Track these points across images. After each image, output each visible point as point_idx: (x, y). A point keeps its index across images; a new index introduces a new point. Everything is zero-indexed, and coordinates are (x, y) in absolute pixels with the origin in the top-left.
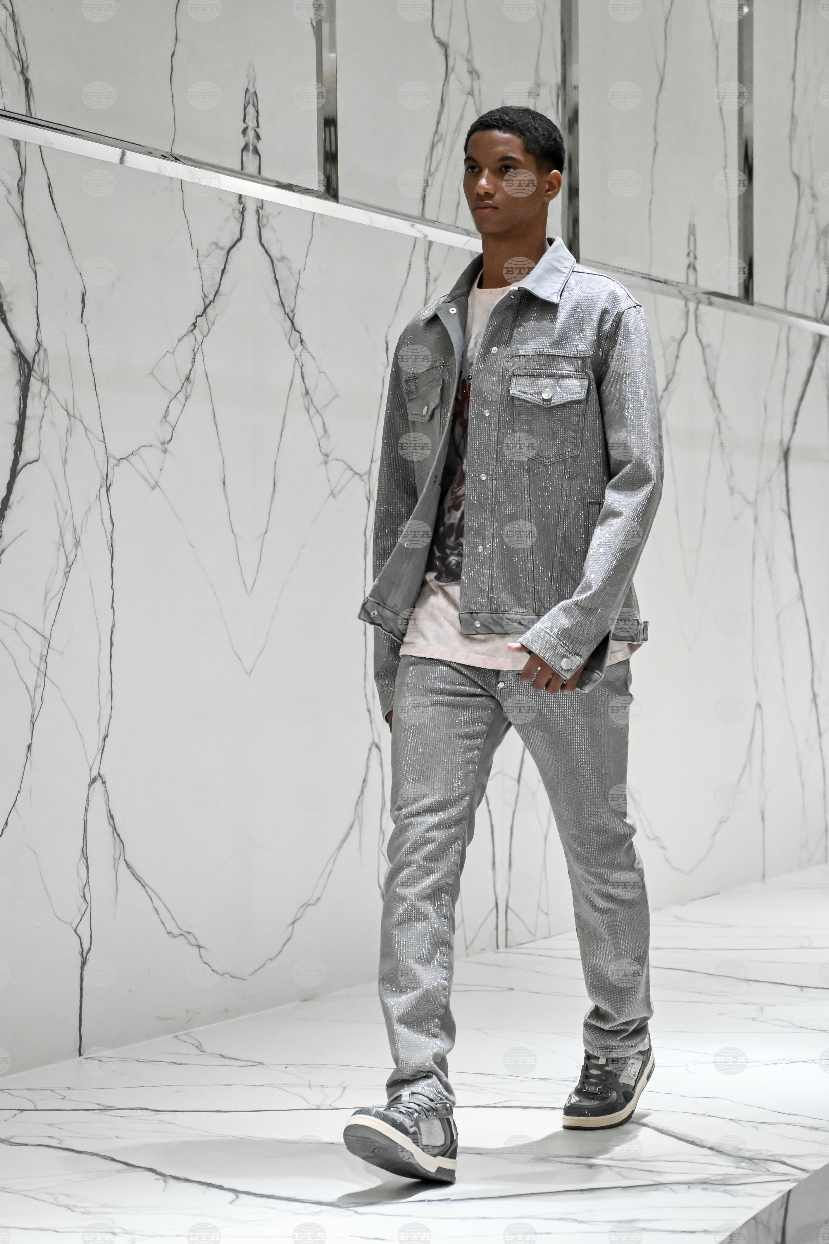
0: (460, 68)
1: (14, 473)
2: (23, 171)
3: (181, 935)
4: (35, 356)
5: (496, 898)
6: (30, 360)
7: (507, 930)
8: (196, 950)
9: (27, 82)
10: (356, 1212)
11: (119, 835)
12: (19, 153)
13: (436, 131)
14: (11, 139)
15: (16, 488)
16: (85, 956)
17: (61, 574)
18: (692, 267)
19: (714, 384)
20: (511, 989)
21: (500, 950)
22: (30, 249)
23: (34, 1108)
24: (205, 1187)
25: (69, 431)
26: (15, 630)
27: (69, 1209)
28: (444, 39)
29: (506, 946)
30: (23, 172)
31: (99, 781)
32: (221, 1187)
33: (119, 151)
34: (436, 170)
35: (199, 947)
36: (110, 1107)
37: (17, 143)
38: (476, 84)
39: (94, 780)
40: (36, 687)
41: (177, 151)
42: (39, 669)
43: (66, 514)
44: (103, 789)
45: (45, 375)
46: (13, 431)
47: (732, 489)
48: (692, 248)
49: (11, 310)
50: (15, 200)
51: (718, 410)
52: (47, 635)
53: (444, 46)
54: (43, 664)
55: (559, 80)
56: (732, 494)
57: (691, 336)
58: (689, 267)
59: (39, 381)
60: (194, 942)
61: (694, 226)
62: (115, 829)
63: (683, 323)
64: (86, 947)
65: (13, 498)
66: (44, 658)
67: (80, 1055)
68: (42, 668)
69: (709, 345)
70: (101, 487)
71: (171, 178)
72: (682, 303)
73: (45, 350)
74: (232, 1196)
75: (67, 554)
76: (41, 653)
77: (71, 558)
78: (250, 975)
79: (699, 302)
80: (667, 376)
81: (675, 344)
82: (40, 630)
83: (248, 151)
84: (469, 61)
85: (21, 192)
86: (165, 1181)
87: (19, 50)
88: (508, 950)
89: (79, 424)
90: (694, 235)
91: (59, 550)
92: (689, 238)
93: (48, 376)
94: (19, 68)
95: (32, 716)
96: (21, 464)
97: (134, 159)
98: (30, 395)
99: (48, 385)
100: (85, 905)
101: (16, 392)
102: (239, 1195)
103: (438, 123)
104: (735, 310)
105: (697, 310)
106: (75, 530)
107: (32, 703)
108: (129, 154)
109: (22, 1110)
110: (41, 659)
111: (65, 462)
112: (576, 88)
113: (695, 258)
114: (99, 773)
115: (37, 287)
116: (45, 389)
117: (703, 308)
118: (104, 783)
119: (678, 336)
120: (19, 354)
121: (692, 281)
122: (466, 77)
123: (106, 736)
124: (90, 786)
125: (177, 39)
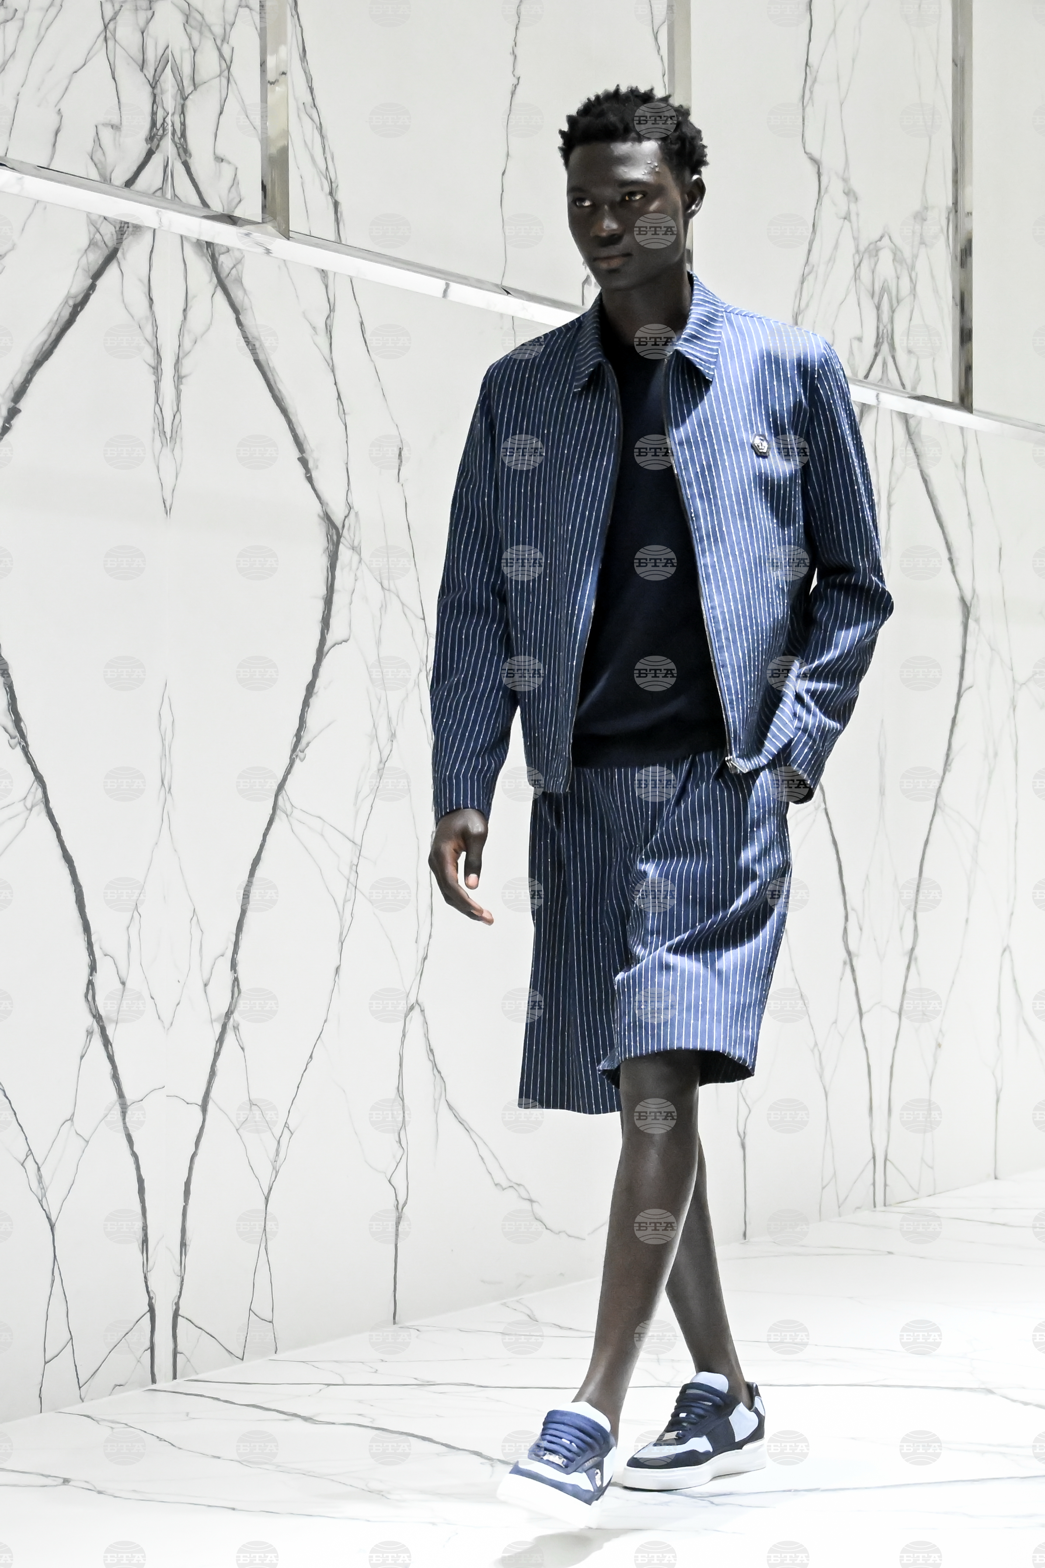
0: (835, 188)
2: (332, 308)
3: (510, 1187)
4: (345, 520)
5: (873, 1149)
6: (339, 524)
7: (885, 1185)
8: (528, 1203)
9: (336, 204)
10: (712, 1503)
11: (439, 1072)
12: (327, 287)
14: (317, 269)
15: (322, 671)
16: (400, 1210)
20: (890, 1253)
23: (342, 1383)
25: (384, 607)
26: (322, 835)
27: (383, 1495)
28: (816, 155)
29: (885, 1205)
30: (332, 310)
31: (417, 1009)
33: (441, 284)
34: (807, 305)
35: (531, 1201)
36: (428, 1382)
37: (324, 273)
40: (345, 901)
41: (507, 283)
42: (348, 880)
43: (380, 702)
44: (422, 1018)
45: (356, 544)
46: (320, 606)
49: (317, 467)
52: (358, 841)
54: (353, 874)
55: (950, 203)
59: (350, 548)
60: (525, 1195)
62: (435, 1065)
66: (355, 867)
67: (394, 1323)
68: (352, 879)
70: (421, 671)
73: (357, 514)
76: (351, 862)
77: (385, 753)
78: (589, 1234)
83: (590, 284)
84: (845, 180)
86: (492, 1466)
87: (327, 168)
91: (372, 743)
93: (360, 543)
95: (341, 934)
96: (329, 643)
99: (360, 555)
101: (323, 562)
103: (809, 251)
106: (390, 720)
107: (341, 920)
109: (329, 1385)
110: (351, 868)
112: (970, 214)
114: (417, 1001)
115: (347, 442)
116: (356, 558)
118: (422, 1011)
120: (327, 518)
122: (842, 200)
123: (425, 959)
125: (508, 155)
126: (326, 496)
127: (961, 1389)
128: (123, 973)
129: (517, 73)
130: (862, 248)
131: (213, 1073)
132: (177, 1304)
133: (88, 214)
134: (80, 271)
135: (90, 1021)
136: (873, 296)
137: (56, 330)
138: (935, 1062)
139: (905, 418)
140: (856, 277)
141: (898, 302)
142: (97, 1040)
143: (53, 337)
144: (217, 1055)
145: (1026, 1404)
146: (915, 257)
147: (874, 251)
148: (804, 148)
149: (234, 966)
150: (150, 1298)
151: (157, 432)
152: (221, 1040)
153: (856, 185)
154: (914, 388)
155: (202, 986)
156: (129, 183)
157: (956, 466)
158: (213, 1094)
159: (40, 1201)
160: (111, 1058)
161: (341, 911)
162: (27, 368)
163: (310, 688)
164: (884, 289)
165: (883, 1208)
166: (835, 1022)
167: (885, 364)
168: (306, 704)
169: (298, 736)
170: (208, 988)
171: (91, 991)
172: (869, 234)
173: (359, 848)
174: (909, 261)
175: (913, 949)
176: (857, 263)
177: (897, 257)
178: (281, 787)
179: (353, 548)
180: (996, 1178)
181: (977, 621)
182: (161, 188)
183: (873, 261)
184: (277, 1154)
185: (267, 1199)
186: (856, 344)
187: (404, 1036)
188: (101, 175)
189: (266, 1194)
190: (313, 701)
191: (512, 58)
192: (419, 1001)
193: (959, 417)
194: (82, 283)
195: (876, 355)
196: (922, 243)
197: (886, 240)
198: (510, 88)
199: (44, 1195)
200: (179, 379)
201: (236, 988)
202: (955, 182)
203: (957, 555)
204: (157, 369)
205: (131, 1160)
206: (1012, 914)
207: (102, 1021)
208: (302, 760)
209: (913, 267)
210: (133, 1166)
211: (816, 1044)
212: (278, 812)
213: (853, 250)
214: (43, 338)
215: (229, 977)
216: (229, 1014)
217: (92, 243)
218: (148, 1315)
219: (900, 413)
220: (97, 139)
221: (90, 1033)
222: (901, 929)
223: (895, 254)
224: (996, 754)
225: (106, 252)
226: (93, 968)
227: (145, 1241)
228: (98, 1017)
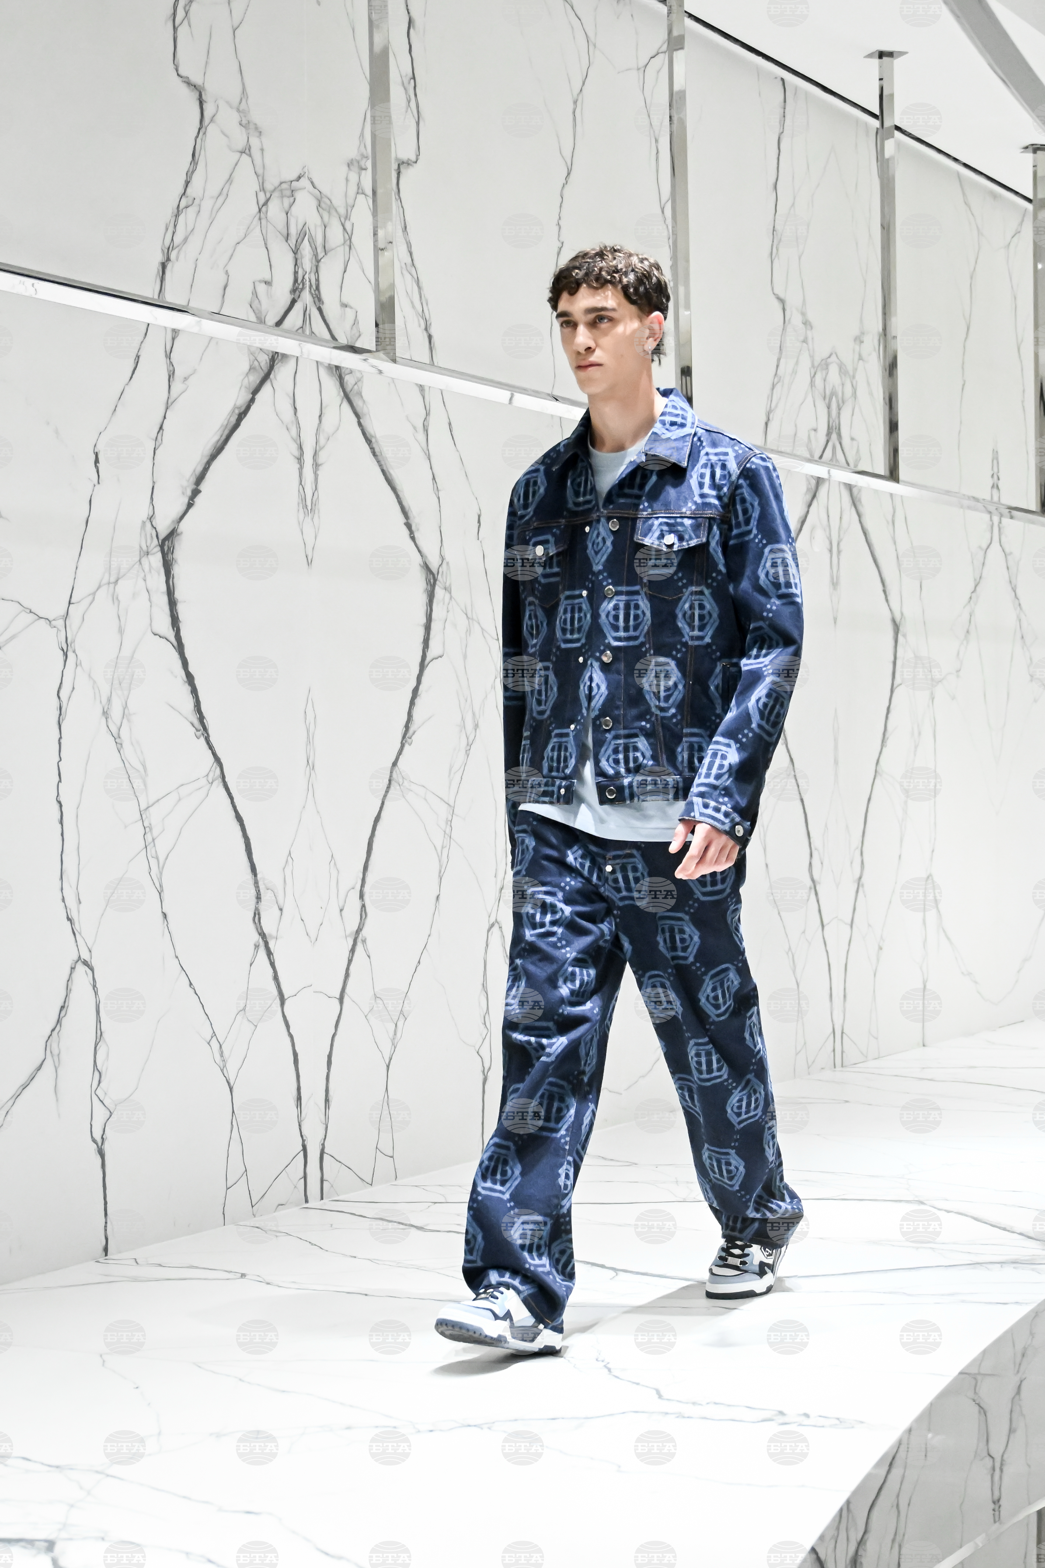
0: (796, 320)
1: (422, 666)
6: (435, 571)
7: (842, 1052)
9: (430, 337)
13: (776, 374)
14: (417, 384)
15: (424, 679)
17: (462, 753)
18: (996, 486)
19: (1015, 586)
20: (847, 1102)
21: (837, 1069)
22: (434, 478)
24: (590, 1265)
25: (469, 631)
26: (425, 799)
28: (782, 296)
29: (842, 1066)
30: (428, 414)
31: (496, 927)
32: (603, 1266)
34: (776, 406)
37: (421, 388)
38: (809, 333)
39: (492, 925)
40: (443, 848)
41: (556, 393)
42: (445, 832)
44: (500, 933)
45: (448, 584)
46: (421, 632)
47: (1032, 676)
48: (995, 470)
49: (418, 530)
50: (421, 436)
51: (1019, 608)
52: (452, 803)
53: (782, 301)
54: (448, 827)
55: (881, 329)
56: (1031, 681)
57: (995, 545)
58: (993, 487)
61: (997, 452)
63: (988, 535)
64: (487, 1066)
65: (421, 687)
66: (449, 822)
68: (448, 831)
69: (1011, 553)
70: (496, 678)
71: (552, 416)
72: (986, 517)
73: (448, 563)
74: (612, 1273)
75: (468, 734)
77: (471, 739)
79: (1001, 515)
80: (975, 580)
81: (982, 553)
82: (446, 799)
84: (803, 314)
85: (426, 430)
88: (844, 1069)
89: (476, 625)
90: (997, 459)
92: (993, 461)
93: (450, 585)
94: (423, 326)
95: (440, 872)
97: (521, 400)
98: (435, 601)
99: (450, 593)
100: (485, 1031)
101: (423, 599)
102: (618, 1272)
103: (777, 366)
104: (1033, 522)
105: (1000, 522)
106: (474, 714)
107: (440, 861)
108: (518, 396)
111: (465, 657)
112: (895, 337)
113: (999, 479)
116: (447, 596)
117: (1006, 521)
118: (500, 928)
119: (985, 546)
120: (426, 567)
121: (996, 499)
124: (488, 931)
126: (424, 550)
127: (900, 1201)
128: (281, 902)
129: (562, 239)
130: (816, 364)
131: (347, 975)
132: (323, 1145)
133: (249, 347)
134: (243, 389)
135: (256, 937)
136: (824, 398)
137: (227, 432)
138: (878, 960)
139: (850, 487)
140: (812, 384)
141: (843, 402)
142: (262, 952)
143: (224, 437)
144: (350, 961)
145: (948, 1212)
146: (855, 370)
147: (825, 365)
148: (773, 289)
149: (362, 896)
150: (303, 1141)
151: (301, 505)
152: (353, 950)
153: (810, 316)
154: (856, 466)
155: (339, 911)
156: (279, 324)
157: (888, 522)
158: (348, 990)
159: (222, 1071)
160: (272, 965)
161: (440, 854)
162: (205, 460)
163: (415, 692)
164: (833, 393)
165: (841, 1069)
166: (804, 932)
167: (834, 448)
168: (412, 703)
169: (407, 727)
170: (343, 912)
171: (257, 916)
172: (821, 352)
173: (452, 808)
174: (851, 373)
175: (860, 878)
176: (812, 375)
177: (842, 370)
178: (395, 764)
179: (445, 589)
180: (924, 1046)
181: (904, 636)
182: (302, 327)
183: (824, 372)
184: (395, 1034)
185: (388, 1067)
186: (813, 433)
187: (487, 945)
188: (257, 317)
189: (387, 1063)
190: (417, 701)
191: (557, 227)
192: (498, 920)
193: (889, 486)
194: (246, 397)
195: (828, 442)
196: (860, 358)
197: (834, 358)
198: (556, 250)
199: (225, 1066)
200: (316, 466)
201: (363, 913)
202: (884, 314)
203: (889, 588)
204: (300, 459)
205: (288, 1039)
206: (933, 851)
207: (266, 938)
208: (410, 744)
209: (854, 377)
210: (290, 1044)
211: (790, 949)
212: (393, 782)
213: (810, 365)
214: (216, 438)
215: (358, 904)
216: (359, 931)
217: (252, 369)
218: (302, 1153)
219: (845, 484)
220: (255, 293)
221: (257, 947)
222: (851, 863)
223: (840, 368)
224: (920, 734)
225: (262, 374)
226: (258, 898)
227: (299, 1098)
228: (263, 935)
